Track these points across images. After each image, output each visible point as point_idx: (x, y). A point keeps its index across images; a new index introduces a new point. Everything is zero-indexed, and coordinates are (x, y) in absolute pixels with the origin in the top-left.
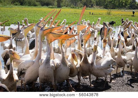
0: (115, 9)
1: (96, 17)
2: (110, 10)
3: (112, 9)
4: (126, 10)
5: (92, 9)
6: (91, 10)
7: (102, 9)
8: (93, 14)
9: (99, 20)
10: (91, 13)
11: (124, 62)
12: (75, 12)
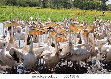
0: (89, 10)
1: (74, 16)
2: (85, 10)
3: (86, 10)
4: (98, 11)
5: (71, 9)
6: (70, 11)
7: (79, 10)
8: (71, 14)
9: (76, 18)
10: (70, 13)
11: (96, 52)
12: (57, 12)
